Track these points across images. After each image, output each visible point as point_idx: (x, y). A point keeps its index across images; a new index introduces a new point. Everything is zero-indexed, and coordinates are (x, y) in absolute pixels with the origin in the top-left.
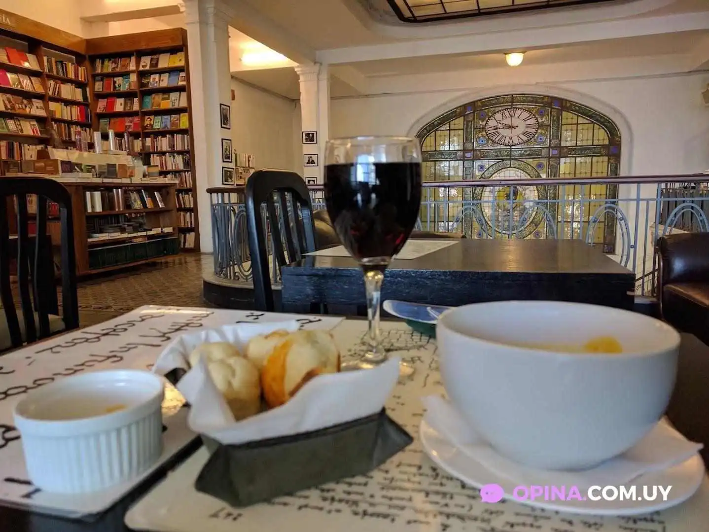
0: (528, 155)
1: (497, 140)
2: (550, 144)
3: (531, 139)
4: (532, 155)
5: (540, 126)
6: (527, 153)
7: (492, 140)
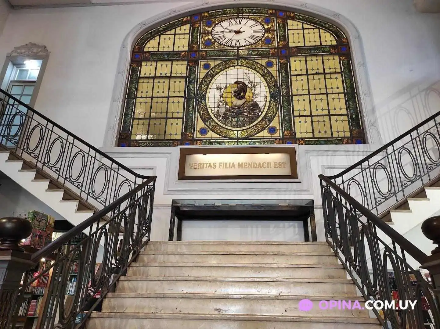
0: (255, 55)
1: (223, 42)
2: (278, 45)
3: (258, 41)
4: (260, 55)
5: (267, 31)
6: (256, 53)
7: (218, 43)
